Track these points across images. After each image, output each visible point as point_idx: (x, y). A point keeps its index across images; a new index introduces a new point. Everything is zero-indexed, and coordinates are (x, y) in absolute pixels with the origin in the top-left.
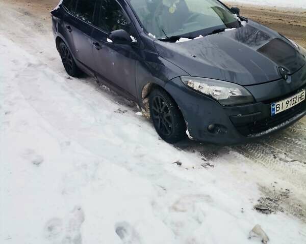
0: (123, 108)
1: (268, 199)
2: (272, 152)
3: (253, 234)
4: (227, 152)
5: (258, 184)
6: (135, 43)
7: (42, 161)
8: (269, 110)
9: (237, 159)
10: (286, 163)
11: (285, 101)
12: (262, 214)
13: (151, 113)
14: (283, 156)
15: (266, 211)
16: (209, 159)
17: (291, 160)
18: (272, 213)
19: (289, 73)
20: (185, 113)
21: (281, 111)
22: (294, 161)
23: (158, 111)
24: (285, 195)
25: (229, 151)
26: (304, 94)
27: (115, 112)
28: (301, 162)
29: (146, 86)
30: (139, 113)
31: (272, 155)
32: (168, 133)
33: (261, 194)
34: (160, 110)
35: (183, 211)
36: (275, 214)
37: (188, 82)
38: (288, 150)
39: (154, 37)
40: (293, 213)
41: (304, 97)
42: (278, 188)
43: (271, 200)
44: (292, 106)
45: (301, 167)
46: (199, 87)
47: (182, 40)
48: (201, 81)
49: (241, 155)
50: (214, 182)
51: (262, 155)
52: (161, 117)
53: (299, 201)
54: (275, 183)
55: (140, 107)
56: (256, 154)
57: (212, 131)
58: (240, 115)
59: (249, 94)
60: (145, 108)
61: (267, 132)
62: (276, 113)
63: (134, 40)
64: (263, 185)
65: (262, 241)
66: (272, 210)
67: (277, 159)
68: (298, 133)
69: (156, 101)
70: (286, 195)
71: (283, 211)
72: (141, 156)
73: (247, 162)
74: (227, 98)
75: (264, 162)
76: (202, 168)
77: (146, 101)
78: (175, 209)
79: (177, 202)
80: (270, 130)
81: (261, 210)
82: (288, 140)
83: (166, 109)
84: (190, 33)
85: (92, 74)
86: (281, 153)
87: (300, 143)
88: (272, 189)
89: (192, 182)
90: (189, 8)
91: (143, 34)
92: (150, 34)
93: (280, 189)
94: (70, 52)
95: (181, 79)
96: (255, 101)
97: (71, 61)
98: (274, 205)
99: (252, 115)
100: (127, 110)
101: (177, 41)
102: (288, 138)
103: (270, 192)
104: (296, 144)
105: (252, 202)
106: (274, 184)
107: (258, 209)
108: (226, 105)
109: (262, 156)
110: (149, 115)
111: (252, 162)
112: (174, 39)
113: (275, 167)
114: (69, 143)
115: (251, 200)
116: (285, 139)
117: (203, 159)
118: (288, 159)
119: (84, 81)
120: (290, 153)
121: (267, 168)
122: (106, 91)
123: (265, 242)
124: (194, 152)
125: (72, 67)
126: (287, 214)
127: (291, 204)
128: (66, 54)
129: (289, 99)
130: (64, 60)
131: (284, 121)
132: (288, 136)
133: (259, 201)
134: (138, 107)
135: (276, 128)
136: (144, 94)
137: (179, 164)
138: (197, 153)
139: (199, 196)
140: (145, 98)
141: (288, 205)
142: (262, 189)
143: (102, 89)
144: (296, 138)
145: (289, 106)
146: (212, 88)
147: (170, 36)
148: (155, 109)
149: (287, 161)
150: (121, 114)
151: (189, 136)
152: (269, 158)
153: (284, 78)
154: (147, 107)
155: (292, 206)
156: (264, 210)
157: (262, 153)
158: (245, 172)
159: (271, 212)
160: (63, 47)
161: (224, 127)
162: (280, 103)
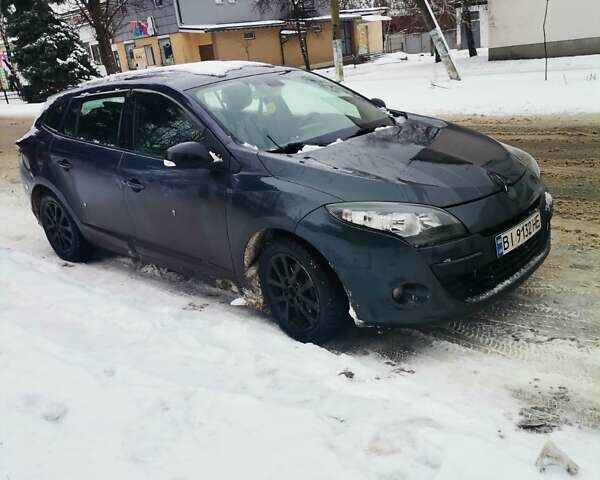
0: (199, 301)
1: (536, 408)
2: (508, 332)
3: (546, 461)
4: (428, 343)
5: (506, 387)
6: (218, 163)
7: (65, 412)
8: (494, 248)
9: (452, 353)
10: (540, 346)
11: (514, 231)
12: (538, 435)
13: (265, 295)
14: (530, 335)
15: (542, 429)
16: (398, 361)
17: (547, 338)
18: (555, 429)
19: (509, 182)
20: (343, 275)
21: (511, 248)
22: (552, 339)
23: (282, 285)
24: (562, 398)
25: (431, 342)
26: (539, 218)
27: (184, 309)
28: (565, 339)
29: (253, 241)
30: (239, 301)
31: (509, 336)
32: (309, 325)
33: (519, 404)
34: (287, 283)
35: (393, 452)
36: (559, 429)
37: (341, 213)
38: (533, 323)
39: (256, 148)
40: (588, 425)
41: (539, 223)
42: (544, 387)
43: (542, 410)
44: (527, 239)
45: (568, 347)
46: (365, 219)
47: (307, 148)
48: (366, 209)
49: (456, 345)
50: (427, 395)
51: (492, 339)
52: (290, 296)
53: (591, 402)
54: (536, 380)
55: (239, 287)
56: (481, 339)
57: (401, 299)
58: (449, 260)
59: (456, 221)
60: (250, 287)
61: (496, 290)
62: (505, 252)
63: (216, 159)
64: (517, 388)
65: (569, 470)
66: (553, 424)
67: (521, 341)
68: (538, 296)
69: (275, 268)
70: (562, 396)
71: (570, 424)
72: (271, 372)
73: (471, 355)
74: (417, 233)
75: (501, 350)
76: (395, 377)
77: (252, 272)
78: (378, 451)
79: (377, 439)
80: (500, 287)
81: (532, 428)
82: (527, 309)
83: (302, 277)
84: (317, 138)
85: (124, 244)
86: (524, 330)
87: (549, 309)
88: (535, 392)
89: (387, 401)
90: (291, 109)
91: (232, 146)
92: (246, 144)
93: (549, 389)
94: (66, 211)
95: (328, 211)
96: (467, 232)
97: (69, 229)
98: (550, 416)
99: (467, 258)
100: (207, 302)
101: (299, 152)
102: (527, 306)
103: (534, 397)
104: (544, 311)
105: (511, 419)
106: (536, 383)
107: (527, 427)
108: (420, 246)
109: (494, 342)
110: (261, 301)
111: (480, 353)
112: (293, 149)
113: (524, 355)
114: (112, 373)
115: (509, 415)
116: (520, 308)
117: (388, 363)
118: (539, 338)
119: (100, 266)
120: (541, 327)
121: (509, 358)
122: (152, 277)
123: (573, 470)
124: (366, 354)
125: (71, 242)
126: (580, 427)
127: (580, 410)
128: (55, 219)
129: (520, 227)
130: (50, 233)
131: (518, 269)
132: (524, 301)
133: (521, 414)
134: (235, 288)
135: (508, 282)
136: (247, 257)
137: (350, 375)
138: (372, 355)
139: (411, 421)
140: (250, 266)
141: (574, 414)
142: (518, 393)
143: (143, 276)
144: (538, 302)
145: (523, 240)
146: (389, 218)
147: (284, 145)
148: (275, 283)
149: (540, 342)
150: (197, 312)
151: (356, 320)
152: (507, 342)
153: (503, 190)
154: (256, 283)
155: (583, 413)
156: (539, 427)
157: (492, 336)
158: (475, 372)
159: (551, 428)
160: (47, 205)
161: (423, 288)
162: (508, 234)
